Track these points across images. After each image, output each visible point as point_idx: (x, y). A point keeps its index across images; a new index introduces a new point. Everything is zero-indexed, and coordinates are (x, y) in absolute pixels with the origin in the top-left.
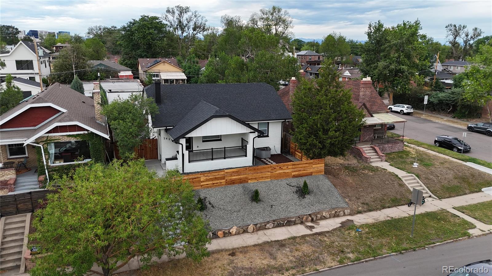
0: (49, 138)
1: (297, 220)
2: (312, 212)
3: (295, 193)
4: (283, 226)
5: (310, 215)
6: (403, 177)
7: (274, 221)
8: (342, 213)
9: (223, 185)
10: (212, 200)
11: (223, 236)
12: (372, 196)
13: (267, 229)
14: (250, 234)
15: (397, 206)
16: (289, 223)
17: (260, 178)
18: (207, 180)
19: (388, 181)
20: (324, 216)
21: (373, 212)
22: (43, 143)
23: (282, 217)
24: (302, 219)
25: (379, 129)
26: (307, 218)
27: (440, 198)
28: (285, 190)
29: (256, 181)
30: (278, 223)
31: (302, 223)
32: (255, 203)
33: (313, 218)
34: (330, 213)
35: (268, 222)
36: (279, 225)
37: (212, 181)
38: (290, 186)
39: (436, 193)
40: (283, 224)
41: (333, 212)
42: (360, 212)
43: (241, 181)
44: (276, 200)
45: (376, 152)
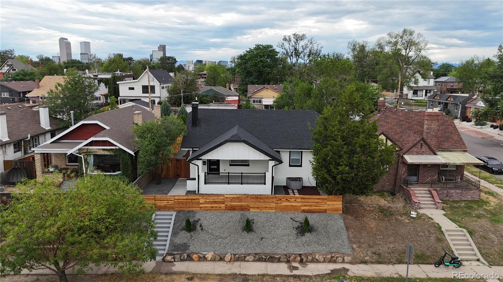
0: (88, 151)
1: (282, 257)
2: (304, 252)
3: (295, 229)
4: (265, 261)
5: (300, 255)
6: (447, 231)
7: (256, 254)
8: (340, 259)
9: (222, 209)
10: (205, 223)
11: (197, 260)
12: (391, 246)
13: (246, 261)
14: (226, 262)
15: (421, 264)
16: (271, 259)
17: (264, 207)
18: (206, 203)
19: (424, 232)
20: (316, 259)
21: (382, 265)
22: (84, 154)
23: (267, 251)
24: (289, 257)
25: (453, 170)
26: (295, 258)
27: (491, 264)
28: (285, 224)
29: (259, 211)
30: (260, 257)
31: (288, 262)
32: (246, 233)
33: (303, 259)
34: (324, 257)
35: (249, 255)
36: (260, 260)
37: (212, 204)
38: (294, 220)
39: (489, 257)
40: (265, 259)
41: (329, 256)
42: (365, 263)
43: (242, 208)
44: (270, 233)
45: (433, 197)
